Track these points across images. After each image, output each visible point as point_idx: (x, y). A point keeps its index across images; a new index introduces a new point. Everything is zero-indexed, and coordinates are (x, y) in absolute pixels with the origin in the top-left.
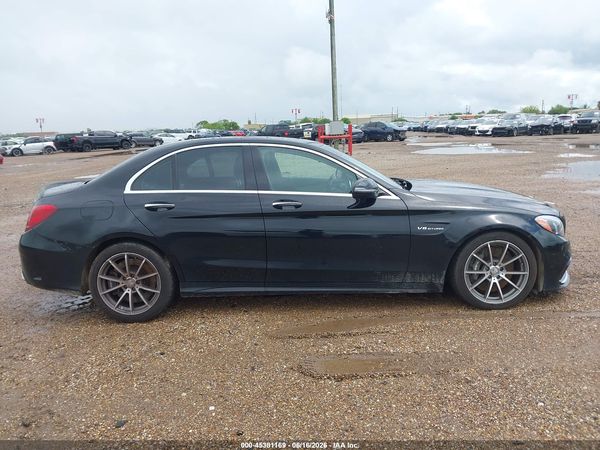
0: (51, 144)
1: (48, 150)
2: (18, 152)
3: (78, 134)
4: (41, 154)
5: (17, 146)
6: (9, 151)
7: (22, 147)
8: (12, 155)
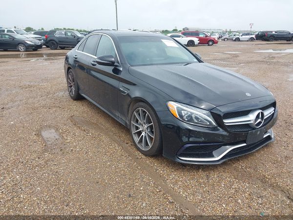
0: (254, 36)
1: (252, 39)
2: (238, 40)
3: (269, 32)
4: (248, 41)
5: (238, 37)
6: (234, 39)
7: (240, 37)
8: (235, 41)
